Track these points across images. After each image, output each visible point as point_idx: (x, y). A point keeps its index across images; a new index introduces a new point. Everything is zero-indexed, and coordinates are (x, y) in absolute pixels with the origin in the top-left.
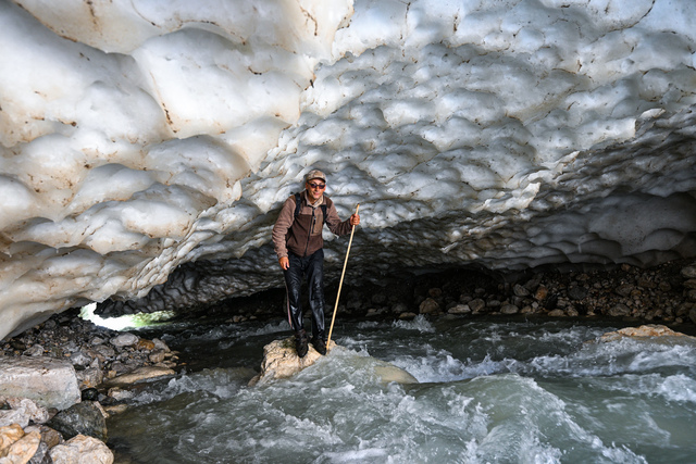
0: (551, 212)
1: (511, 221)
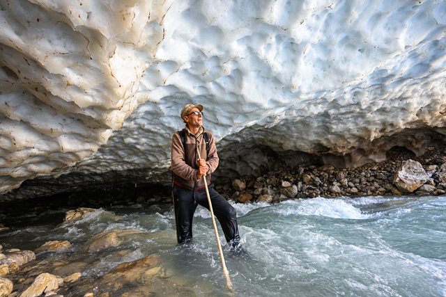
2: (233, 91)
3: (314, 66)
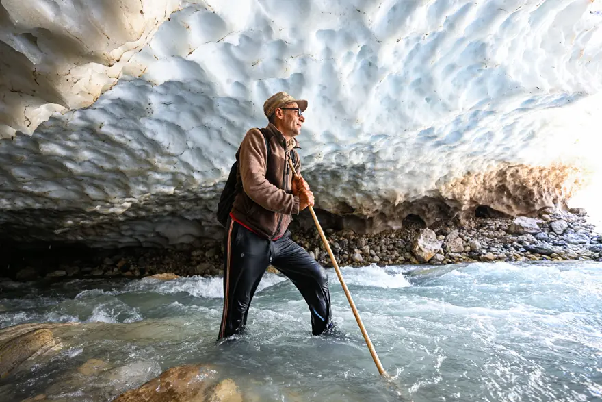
0: (136, 218)
1: (111, 220)
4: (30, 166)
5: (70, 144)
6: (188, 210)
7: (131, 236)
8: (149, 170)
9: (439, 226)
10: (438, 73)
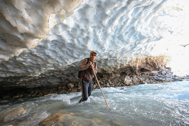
0: (42, 78)
1: (34, 79)
2: (83, 44)
3: (110, 42)
4: (13, 64)
5: (25, 57)
6: (57, 74)
7: (40, 83)
8: (47, 63)
9: (131, 75)
10: (124, 34)
